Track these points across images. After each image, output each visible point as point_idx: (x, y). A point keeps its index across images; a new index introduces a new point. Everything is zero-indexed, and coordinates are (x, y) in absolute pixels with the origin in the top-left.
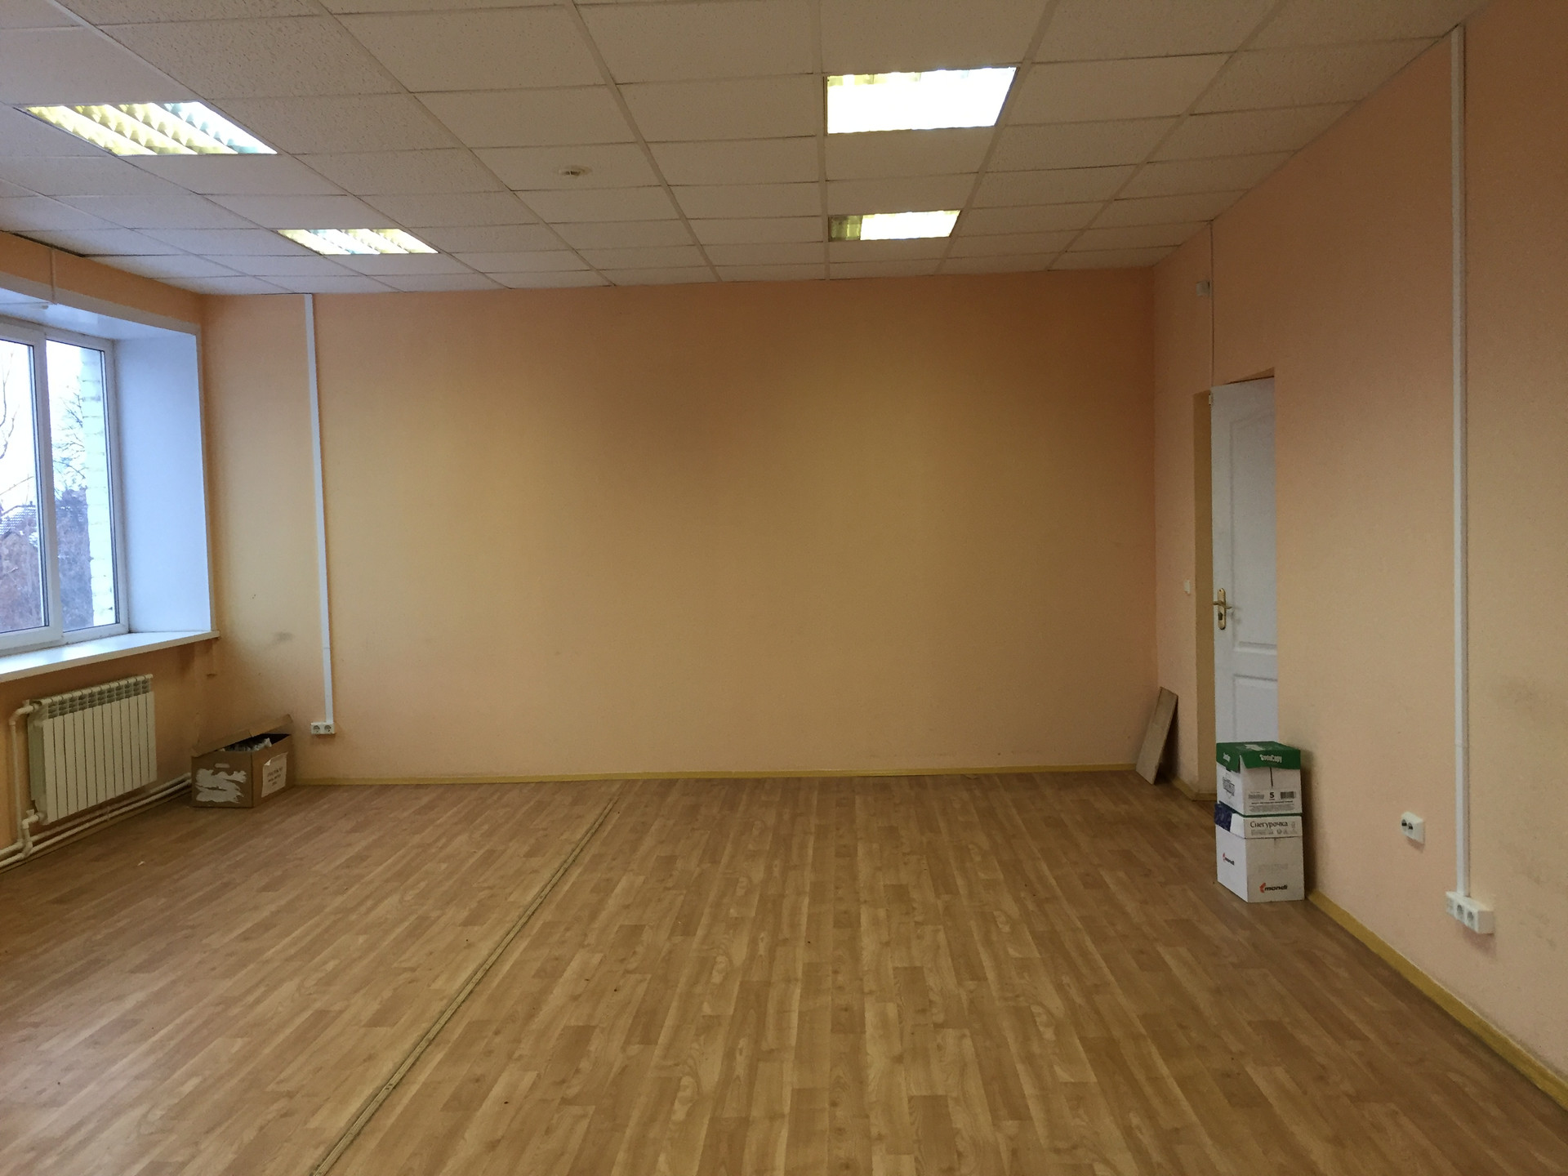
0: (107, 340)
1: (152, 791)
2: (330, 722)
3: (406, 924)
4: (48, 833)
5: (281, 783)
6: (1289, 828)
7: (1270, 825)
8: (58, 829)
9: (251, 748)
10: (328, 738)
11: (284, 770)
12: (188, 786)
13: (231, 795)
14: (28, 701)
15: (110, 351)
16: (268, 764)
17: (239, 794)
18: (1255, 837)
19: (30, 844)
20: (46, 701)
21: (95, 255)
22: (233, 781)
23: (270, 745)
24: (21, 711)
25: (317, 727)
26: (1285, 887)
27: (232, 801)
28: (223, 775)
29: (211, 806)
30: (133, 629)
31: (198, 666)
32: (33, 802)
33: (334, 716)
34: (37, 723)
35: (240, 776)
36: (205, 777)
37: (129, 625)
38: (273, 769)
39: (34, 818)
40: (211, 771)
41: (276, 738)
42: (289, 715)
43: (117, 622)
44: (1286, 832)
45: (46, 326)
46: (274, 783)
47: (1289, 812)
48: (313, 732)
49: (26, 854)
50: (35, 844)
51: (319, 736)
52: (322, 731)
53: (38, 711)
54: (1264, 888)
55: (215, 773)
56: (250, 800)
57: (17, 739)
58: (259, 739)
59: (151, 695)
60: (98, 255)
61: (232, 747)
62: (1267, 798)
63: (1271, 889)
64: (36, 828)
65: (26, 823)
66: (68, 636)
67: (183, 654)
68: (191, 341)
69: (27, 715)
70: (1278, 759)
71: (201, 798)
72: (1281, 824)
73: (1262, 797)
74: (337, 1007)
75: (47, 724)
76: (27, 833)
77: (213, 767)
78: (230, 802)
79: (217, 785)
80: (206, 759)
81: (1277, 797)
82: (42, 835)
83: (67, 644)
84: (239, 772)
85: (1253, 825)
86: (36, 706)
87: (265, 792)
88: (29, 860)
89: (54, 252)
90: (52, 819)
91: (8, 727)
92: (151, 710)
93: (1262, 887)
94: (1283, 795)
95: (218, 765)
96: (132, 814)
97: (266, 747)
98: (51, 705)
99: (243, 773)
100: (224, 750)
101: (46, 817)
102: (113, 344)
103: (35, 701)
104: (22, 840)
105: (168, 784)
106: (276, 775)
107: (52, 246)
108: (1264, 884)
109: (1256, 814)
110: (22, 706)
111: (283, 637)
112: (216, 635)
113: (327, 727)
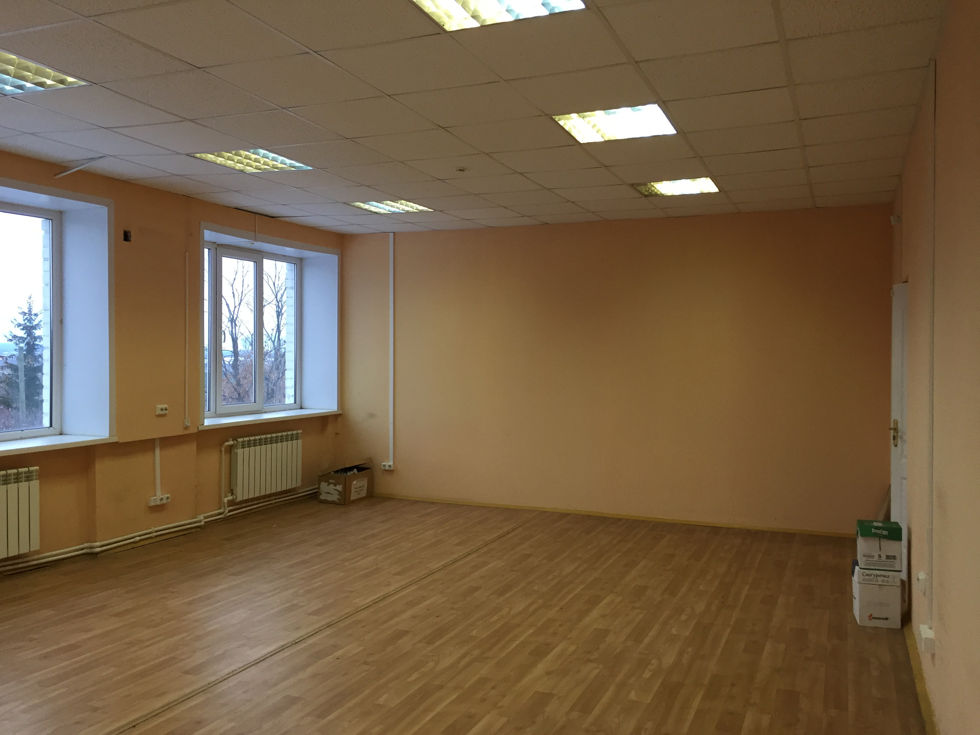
0: (299, 258)
1: (300, 491)
2: (391, 463)
3: (368, 570)
4: (238, 506)
5: (364, 494)
6: (890, 579)
7: (877, 576)
8: (244, 505)
9: (347, 473)
10: (390, 471)
11: (366, 486)
12: (316, 492)
13: (335, 497)
14: (231, 439)
15: (299, 265)
16: (354, 482)
17: (339, 497)
18: (866, 582)
19: (227, 511)
20: (240, 440)
21: (278, 217)
22: (337, 490)
23: (357, 472)
24: (227, 443)
25: (384, 466)
26: (887, 619)
27: (336, 500)
28: (332, 486)
29: (325, 502)
30: (303, 407)
31: (330, 429)
32: (232, 490)
33: (394, 460)
34: (235, 450)
35: (339, 488)
36: (323, 485)
37: (301, 404)
38: (358, 486)
39: (230, 498)
40: (327, 483)
41: (360, 469)
42: (371, 458)
43: (295, 403)
44: (888, 582)
45: (263, 252)
46: (359, 494)
47: (891, 569)
48: (383, 468)
49: (225, 516)
50: (230, 511)
51: (386, 470)
52: (387, 468)
53: (236, 444)
54: (871, 617)
55: (328, 485)
56: (345, 501)
57: (225, 458)
58: (351, 469)
59: (300, 441)
60: (281, 217)
61: (337, 472)
62: (876, 558)
63: (876, 618)
64: (232, 503)
65: (226, 500)
66: (266, 408)
67: (323, 421)
68: (334, 259)
69: (232, 446)
70: (885, 533)
71: (322, 497)
72: (885, 576)
73: (873, 557)
74: (302, 604)
75: (240, 451)
76: (226, 505)
77: (328, 482)
78: (334, 501)
79: (331, 492)
80: (324, 477)
81: (884, 558)
82: (235, 507)
83: (265, 412)
84: (339, 485)
85: (864, 574)
86: (235, 442)
87: (354, 497)
88: (226, 519)
89: (257, 216)
90: (239, 499)
91: (221, 451)
92: (300, 449)
93: (869, 616)
94: (888, 557)
95: (330, 481)
96: (284, 503)
97: (354, 473)
98: (242, 442)
99: (341, 486)
100: (333, 473)
101: (236, 498)
102: (301, 260)
103: (235, 439)
104: (223, 508)
105: (305, 490)
106: (361, 489)
107: (256, 213)
108: (871, 615)
109: (868, 567)
110: (228, 441)
111: (372, 415)
112: (340, 412)
113: (390, 466)
